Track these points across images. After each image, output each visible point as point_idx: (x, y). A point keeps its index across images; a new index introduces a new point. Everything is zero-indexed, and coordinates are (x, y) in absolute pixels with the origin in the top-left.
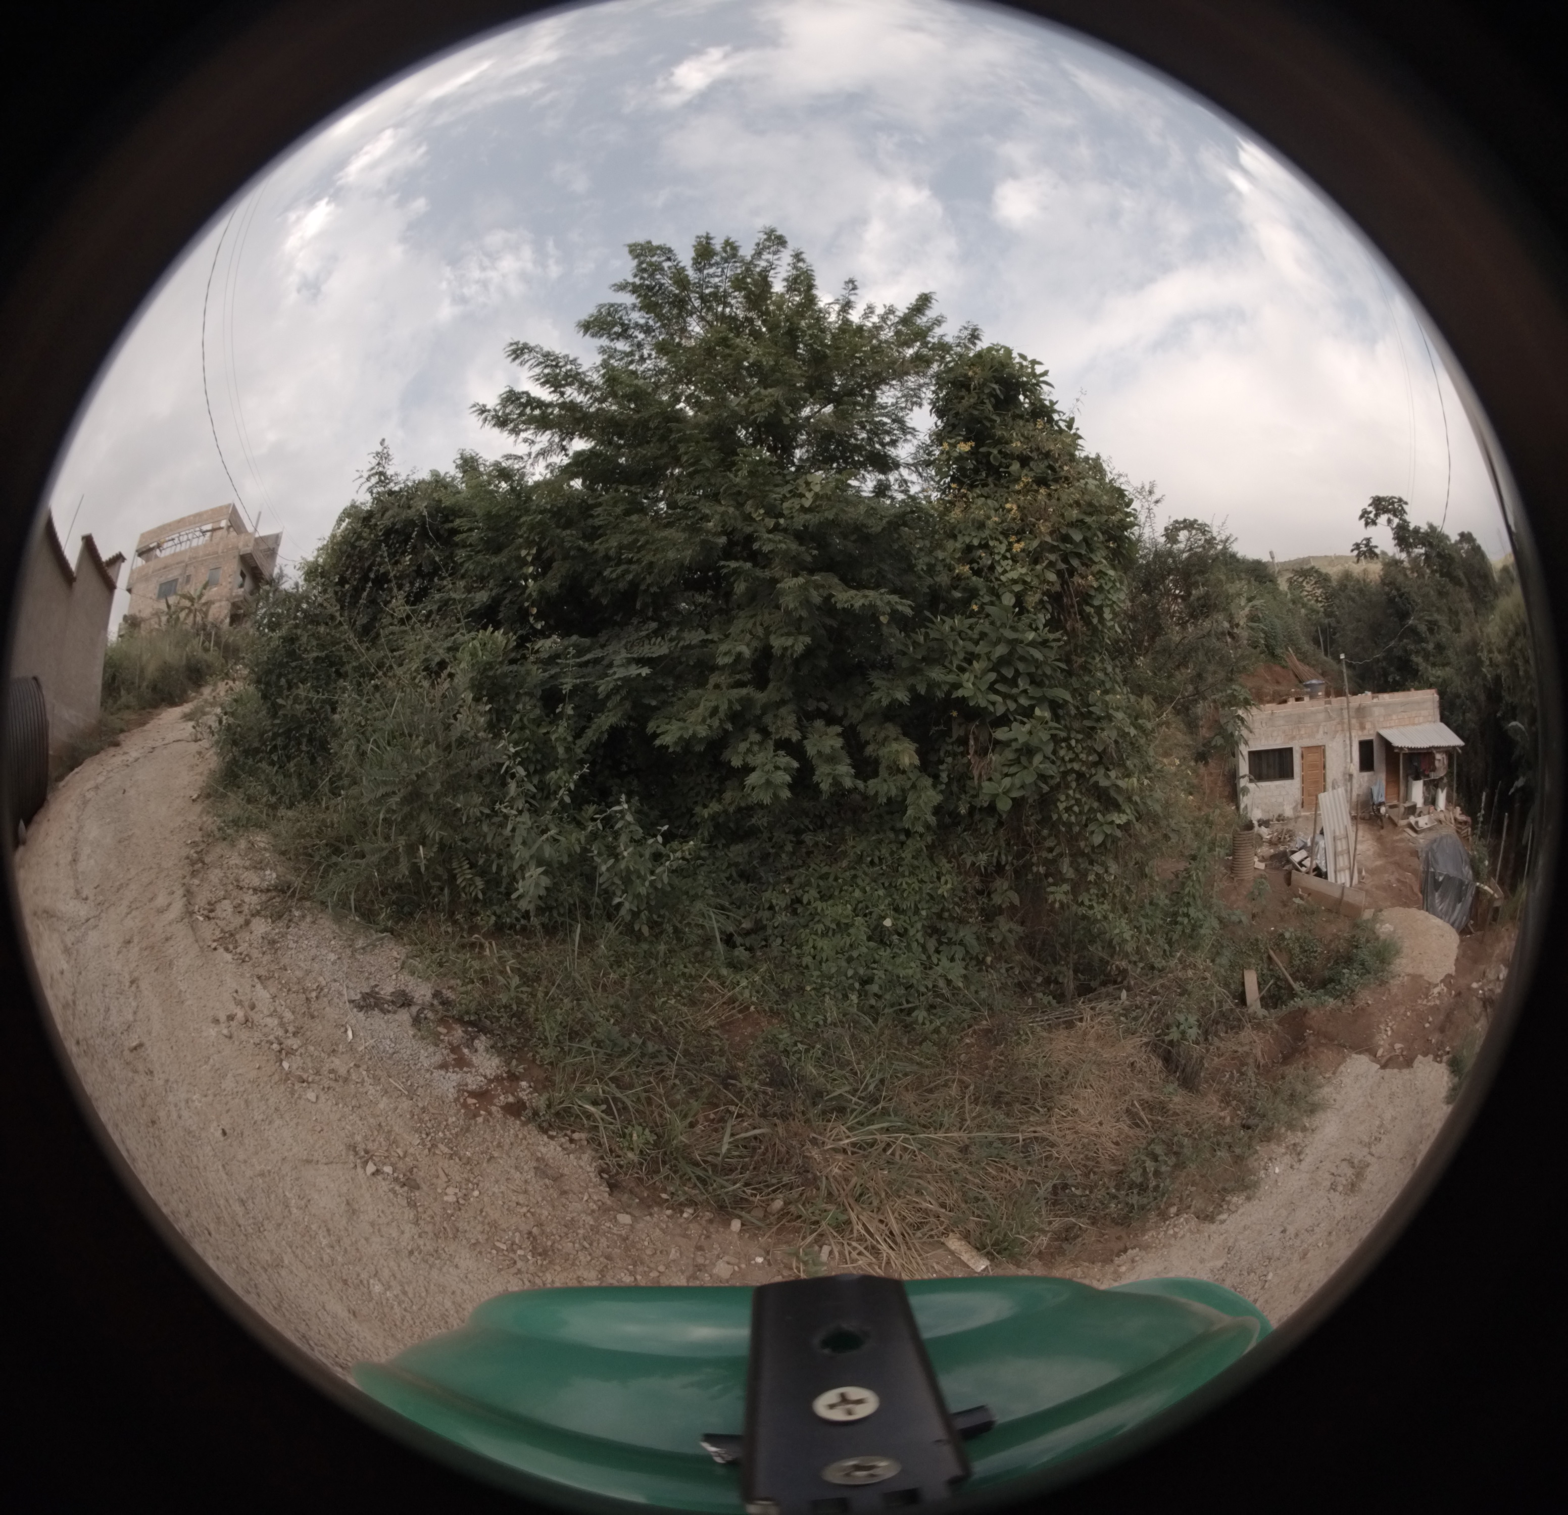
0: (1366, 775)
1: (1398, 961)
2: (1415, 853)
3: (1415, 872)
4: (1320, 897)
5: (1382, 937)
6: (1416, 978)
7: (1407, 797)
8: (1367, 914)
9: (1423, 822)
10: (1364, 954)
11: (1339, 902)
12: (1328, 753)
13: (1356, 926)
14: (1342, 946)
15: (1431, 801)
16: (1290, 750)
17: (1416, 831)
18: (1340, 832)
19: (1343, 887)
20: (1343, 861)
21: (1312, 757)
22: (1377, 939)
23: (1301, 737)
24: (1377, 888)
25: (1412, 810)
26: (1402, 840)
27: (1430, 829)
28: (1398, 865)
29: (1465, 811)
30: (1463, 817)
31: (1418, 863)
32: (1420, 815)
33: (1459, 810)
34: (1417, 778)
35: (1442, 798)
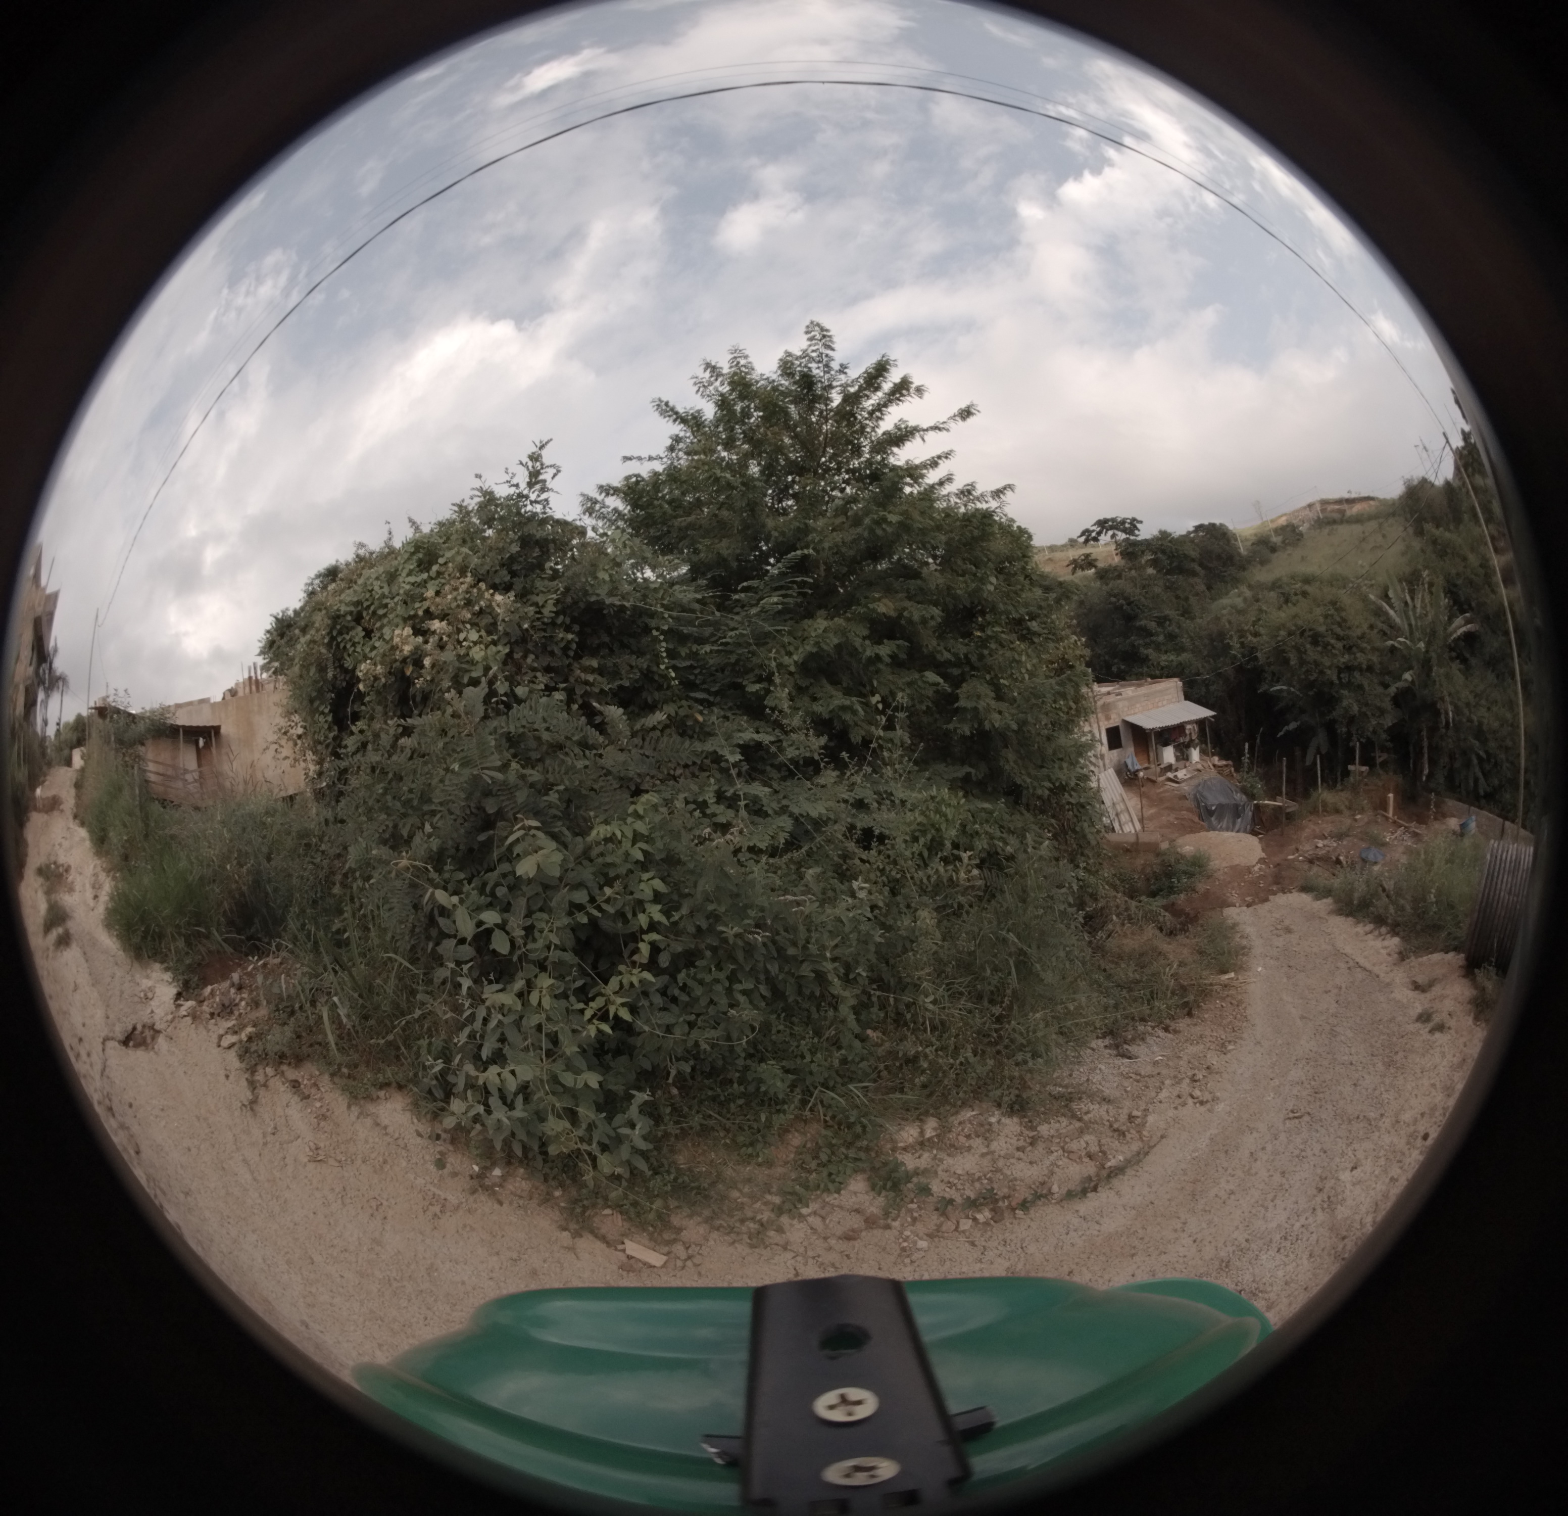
0: (1115, 752)
1: (1212, 863)
2: (1184, 797)
3: (1189, 810)
4: (1114, 845)
5: (1188, 854)
6: (1234, 867)
7: (1159, 757)
8: (1164, 846)
9: (1181, 774)
10: (1180, 867)
11: (1137, 843)
13: (1160, 854)
14: (1156, 869)
15: (1185, 758)
17: (1178, 783)
18: (1117, 798)
19: (1131, 833)
20: (1123, 818)
22: (1184, 856)
24: (1161, 827)
25: (1169, 768)
26: (1167, 792)
27: (1191, 778)
28: (1172, 809)
29: (1223, 757)
30: (1224, 762)
31: (1190, 804)
32: (1176, 770)
33: (1216, 758)
34: (1166, 744)
35: (1195, 754)
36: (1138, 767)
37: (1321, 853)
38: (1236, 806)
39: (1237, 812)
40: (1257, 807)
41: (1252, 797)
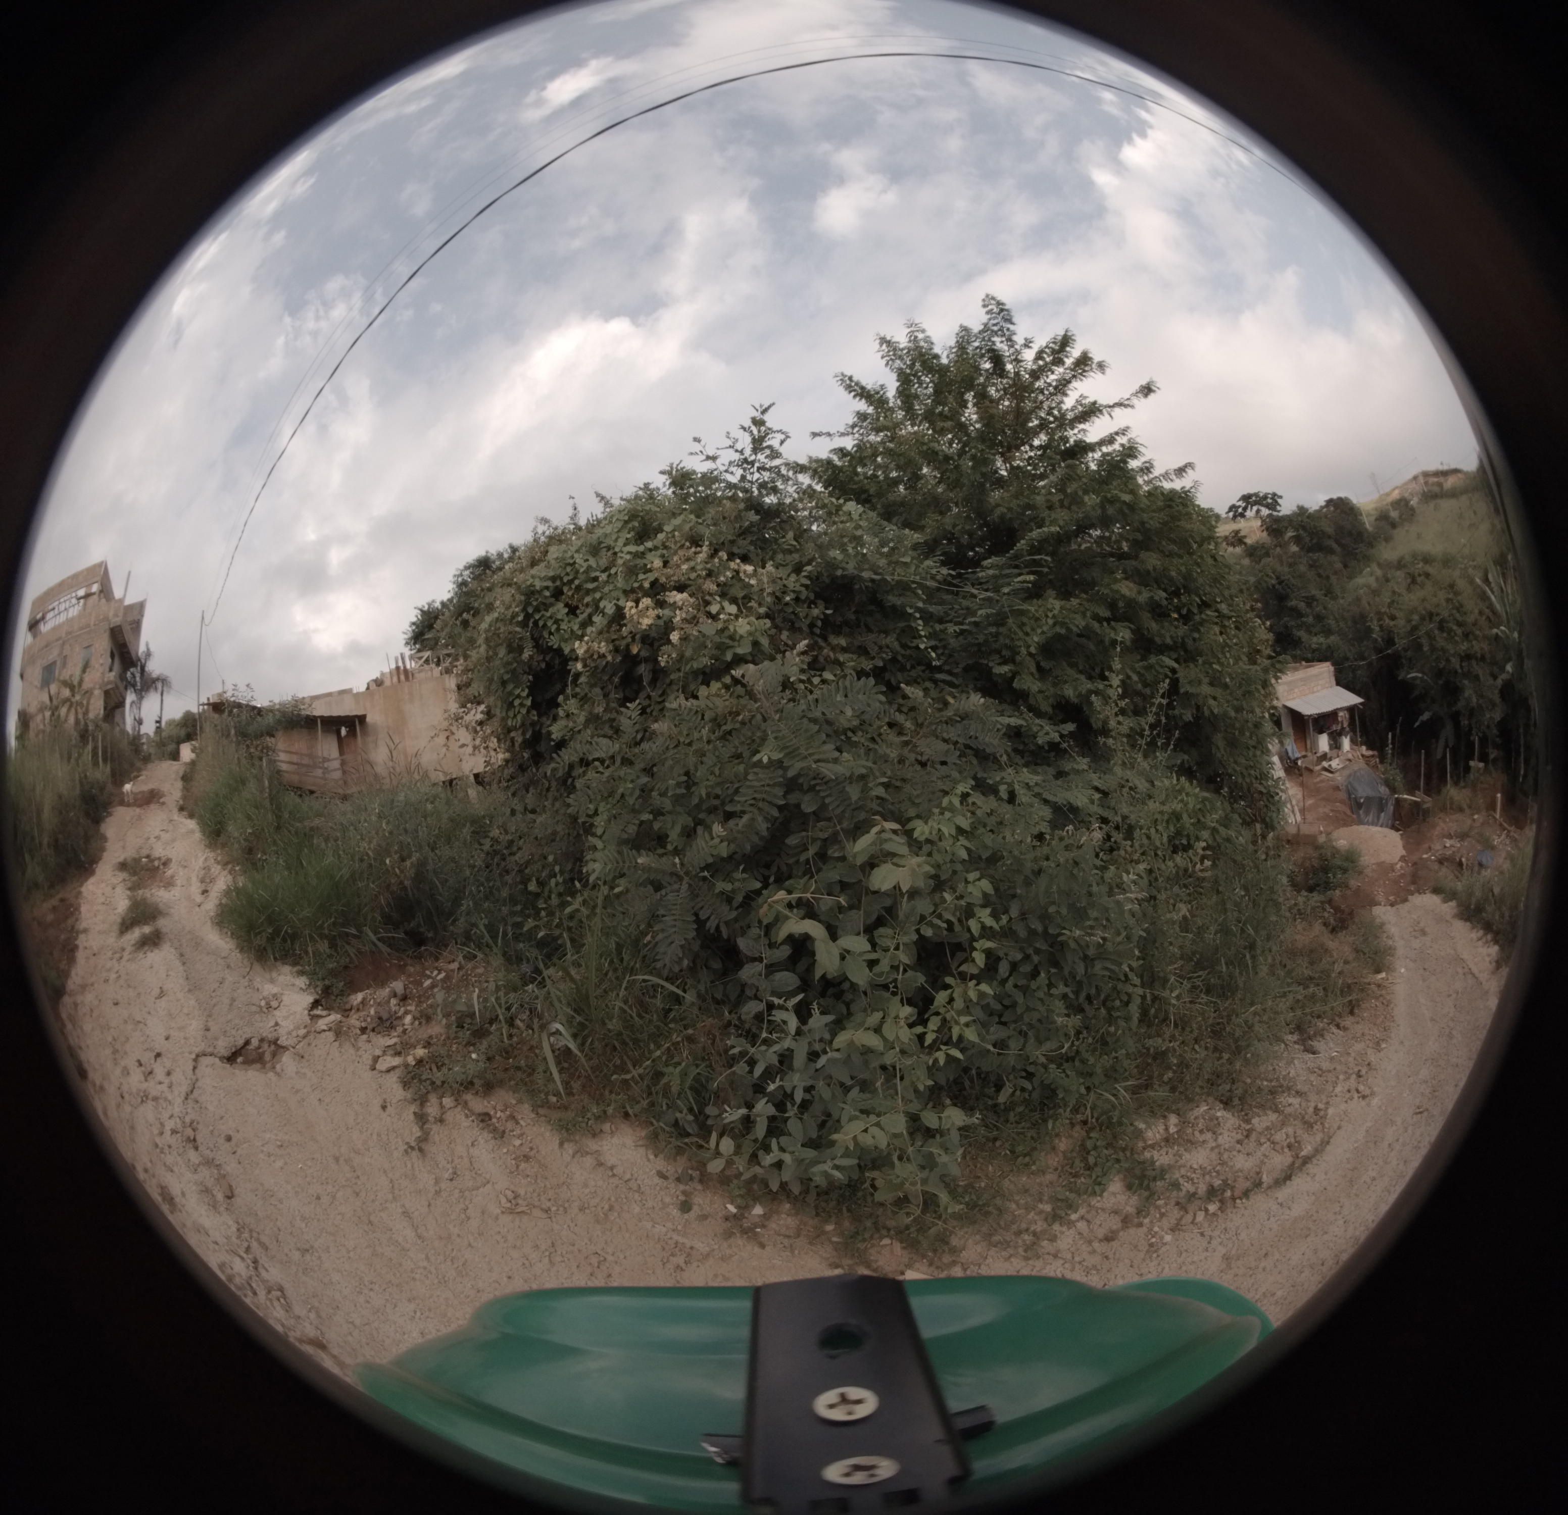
1: (1362, 859)
2: (1337, 788)
3: (1342, 802)
5: (1342, 849)
6: (1380, 864)
7: (1315, 747)
8: (1323, 838)
9: (1335, 764)
10: (1336, 862)
13: (1318, 847)
14: (1314, 863)
17: (1331, 772)
22: (1339, 850)
25: (1324, 757)
26: (1322, 781)
27: (1343, 768)
28: (1327, 800)
29: (1370, 748)
30: (1370, 753)
31: (1343, 795)
32: (1330, 759)
33: (1364, 748)
34: (1321, 732)
35: (1346, 743)
36: (1298, 755)
37: (1448, 853)
38: (1381, 799)
39: (1381, 805)
40: (1398, 801)
41: (1393, 790)
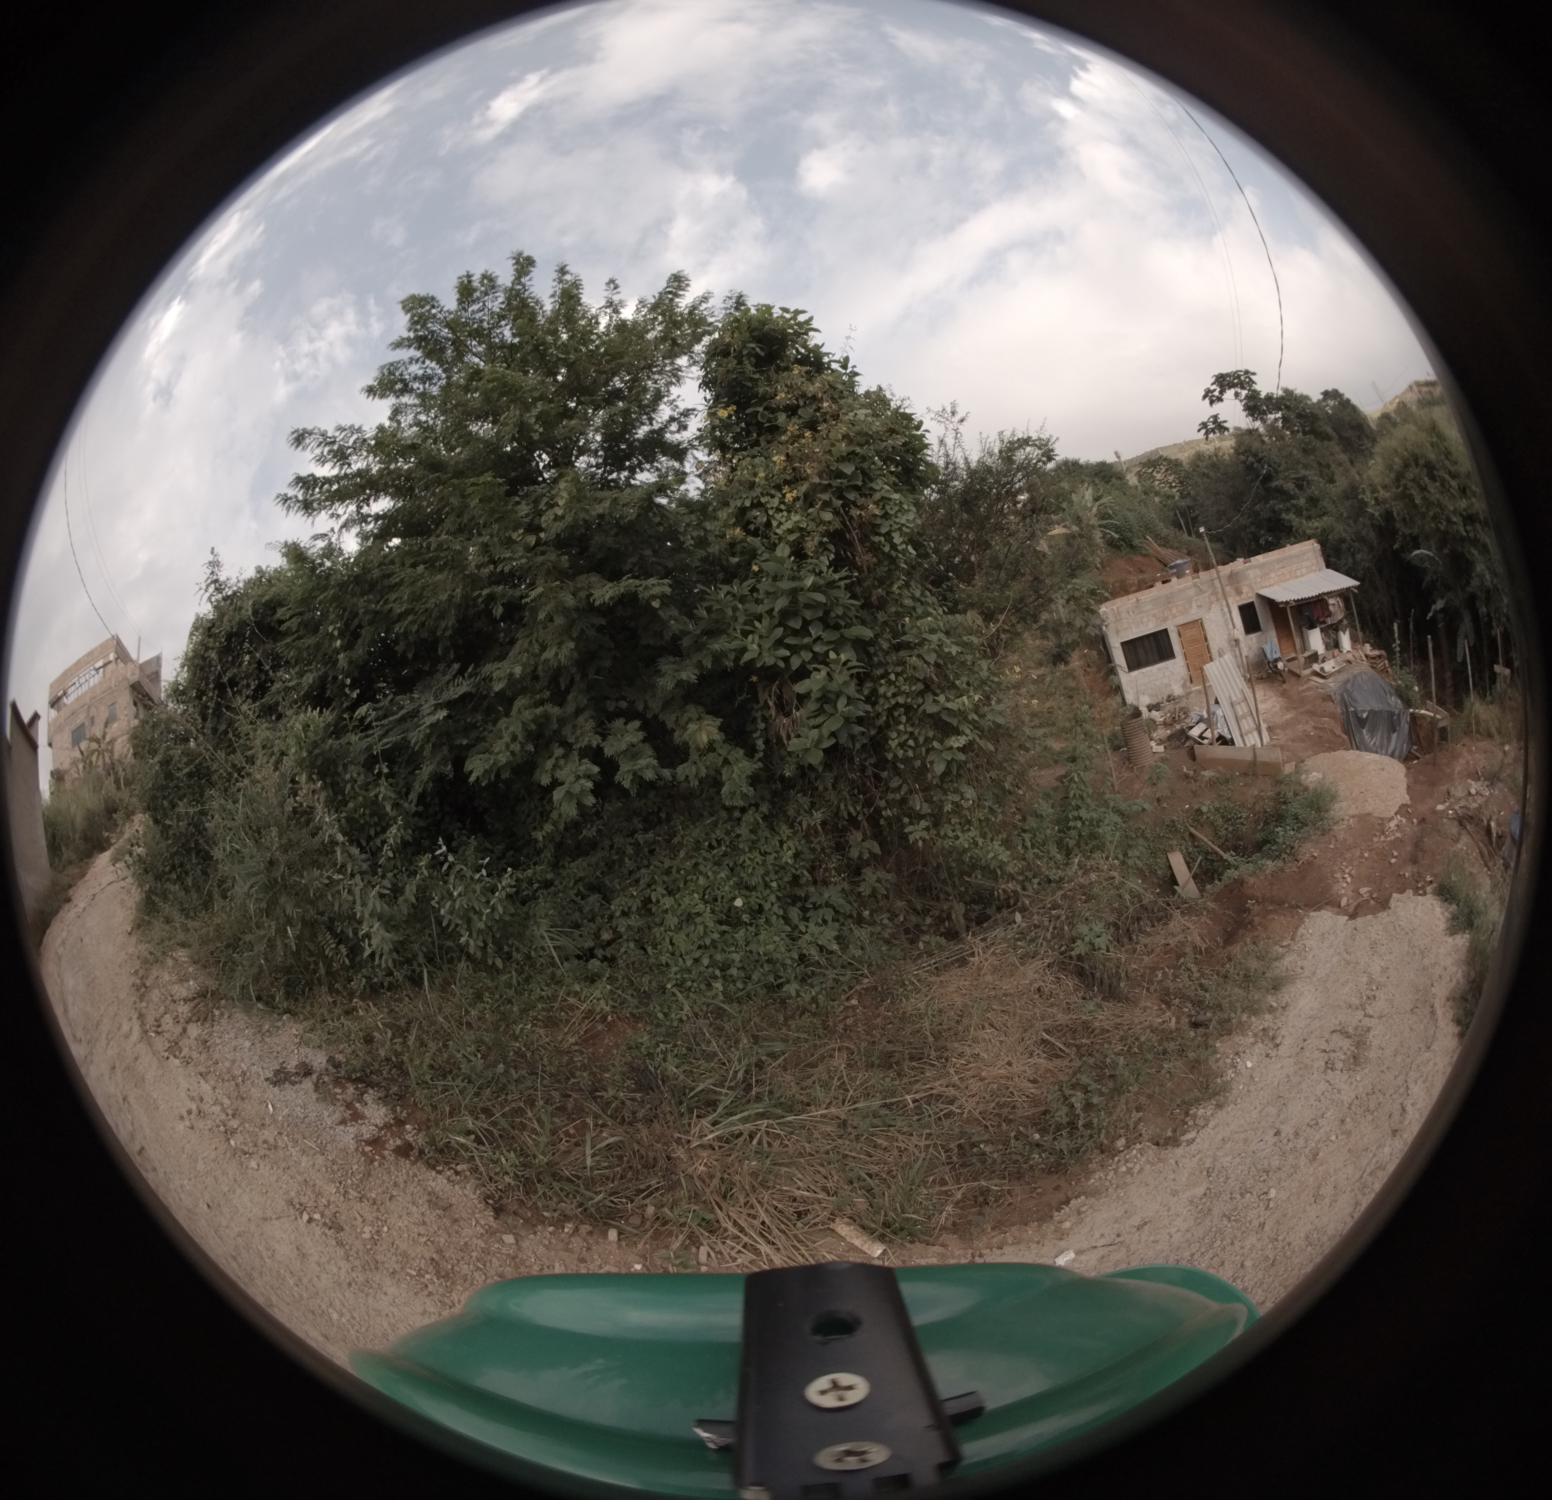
0: (1253, 636)
1: (1337, 806)
2: (1328, 698)
3: (1332, 716)
4: (1230, 764)
5: (1311, 787)
6: (1363, 818)
7: (1305, 646)
8: (1289, 768)
9: (1329, 666)
10: (1295, 808)
11: (1254, 763)
12: (1206, 625)
13: (1279, 782)
14: (1269, 806)
15: (1334, 645)
16: (1165, 631)
17: (1324, 677)
18: (1236, 697)
19: (1254, 748)
20: (1248, 724)
21: (1189, 633)
22: (1306, 789)
23: (1174, 616)
24: (1293, 740)
25: (1314, 658)
26: (1309, 689)
27: (1339, 672)
28: (1312, 713)
29: (1374, 647)
31: (1334, 707)
32: (1324, 661)
33: (1368, 647)
34: (1312, 627)
35: (1345, 640)
36: (1278, 655)
38: (1391, 715)
39: (1391, 724)
40: (1413, 718)
41: (1407, 702)
